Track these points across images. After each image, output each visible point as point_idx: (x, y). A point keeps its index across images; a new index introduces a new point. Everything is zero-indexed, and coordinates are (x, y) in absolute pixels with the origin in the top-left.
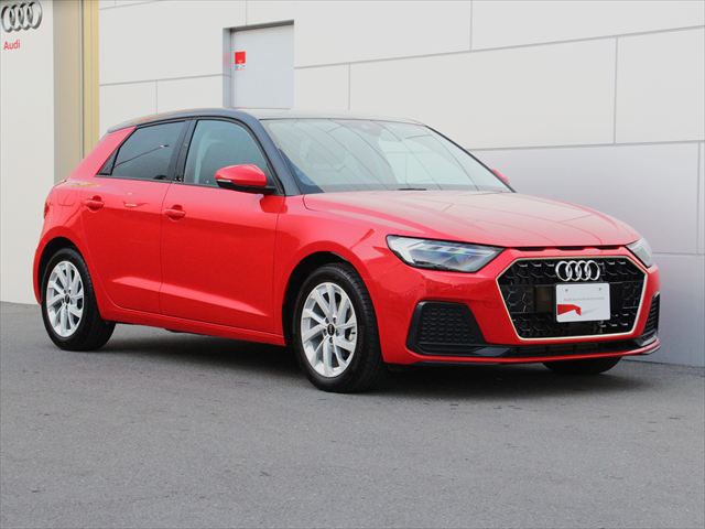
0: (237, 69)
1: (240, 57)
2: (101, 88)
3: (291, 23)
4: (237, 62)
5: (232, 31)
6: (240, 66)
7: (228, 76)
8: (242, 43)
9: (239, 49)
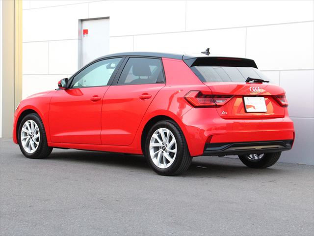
0: (84, 36)
1: (86, 32)
2: (23, 44)
3: (108, 18)
4: (84, 34)
5: (82, 21)
6: (85, 35)
7: (80, 40)
8: (86, 25)
9: (85, 28)
